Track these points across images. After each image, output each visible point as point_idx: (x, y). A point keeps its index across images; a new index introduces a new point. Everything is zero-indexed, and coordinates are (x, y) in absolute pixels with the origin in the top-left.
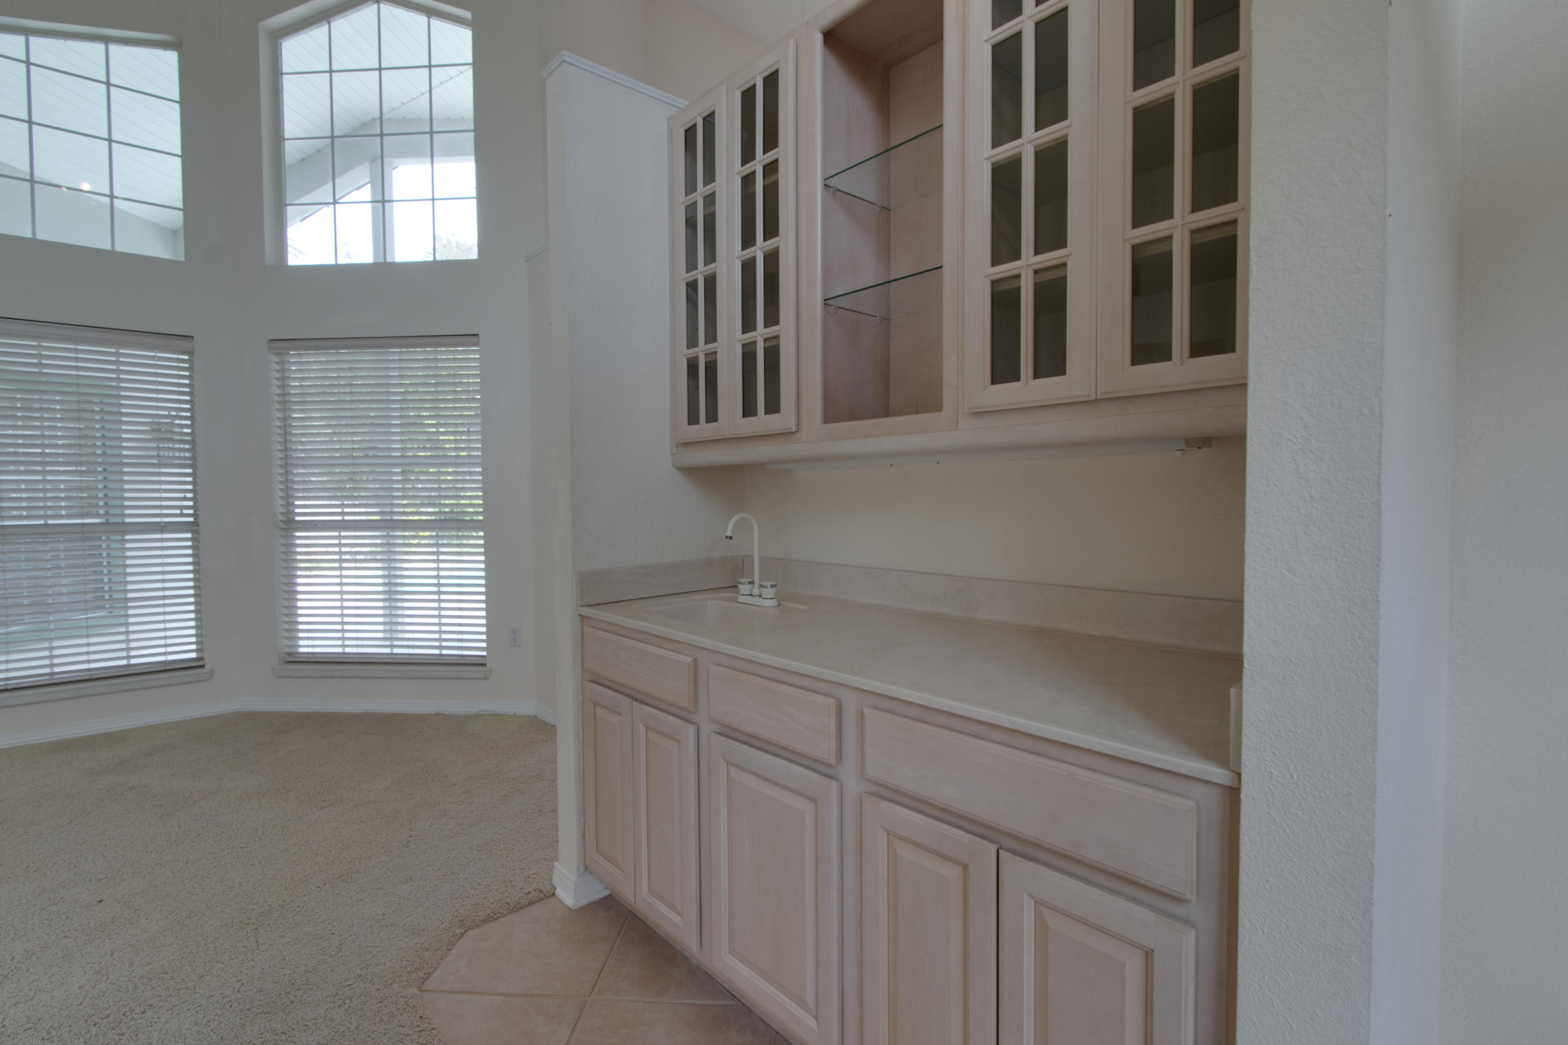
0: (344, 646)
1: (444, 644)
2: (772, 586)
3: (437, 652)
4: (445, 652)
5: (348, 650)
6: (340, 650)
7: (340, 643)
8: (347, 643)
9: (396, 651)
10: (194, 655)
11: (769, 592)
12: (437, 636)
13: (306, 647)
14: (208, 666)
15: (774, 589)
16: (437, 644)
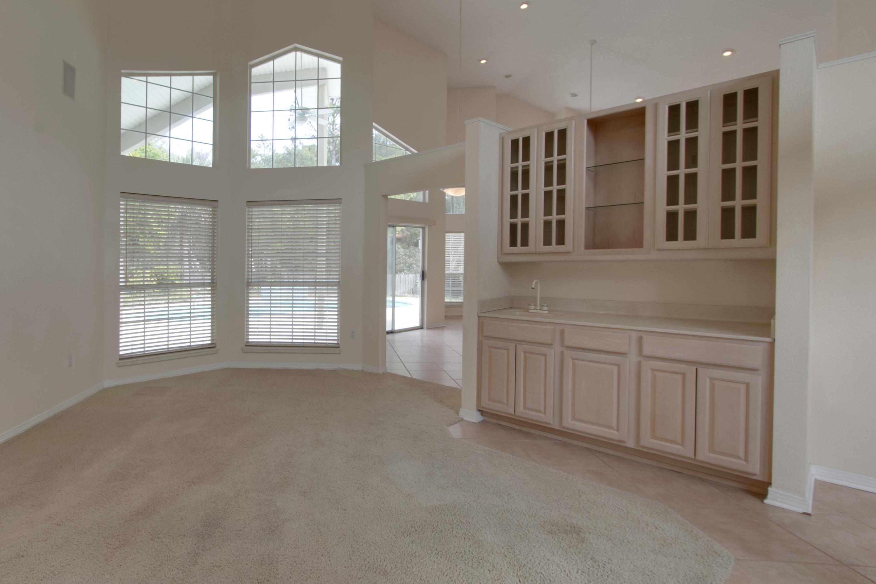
0: (270, 339)
1: (316, 338)
2: (547, 306)
3: (313, 341)
4: (317, 341)
5: (272, 340)
6: (268, 340)
7: (269, 337)
8: (272, 337)
9: (294, 341)
10: (209, 342)
11: (546, 308)
12: (313, 334)
13: (253, 338)
14: (218, 347)
15: (547, 307)
16: (313, 338)
